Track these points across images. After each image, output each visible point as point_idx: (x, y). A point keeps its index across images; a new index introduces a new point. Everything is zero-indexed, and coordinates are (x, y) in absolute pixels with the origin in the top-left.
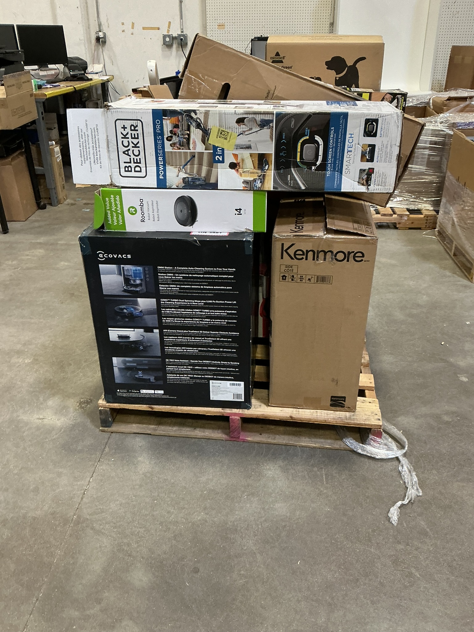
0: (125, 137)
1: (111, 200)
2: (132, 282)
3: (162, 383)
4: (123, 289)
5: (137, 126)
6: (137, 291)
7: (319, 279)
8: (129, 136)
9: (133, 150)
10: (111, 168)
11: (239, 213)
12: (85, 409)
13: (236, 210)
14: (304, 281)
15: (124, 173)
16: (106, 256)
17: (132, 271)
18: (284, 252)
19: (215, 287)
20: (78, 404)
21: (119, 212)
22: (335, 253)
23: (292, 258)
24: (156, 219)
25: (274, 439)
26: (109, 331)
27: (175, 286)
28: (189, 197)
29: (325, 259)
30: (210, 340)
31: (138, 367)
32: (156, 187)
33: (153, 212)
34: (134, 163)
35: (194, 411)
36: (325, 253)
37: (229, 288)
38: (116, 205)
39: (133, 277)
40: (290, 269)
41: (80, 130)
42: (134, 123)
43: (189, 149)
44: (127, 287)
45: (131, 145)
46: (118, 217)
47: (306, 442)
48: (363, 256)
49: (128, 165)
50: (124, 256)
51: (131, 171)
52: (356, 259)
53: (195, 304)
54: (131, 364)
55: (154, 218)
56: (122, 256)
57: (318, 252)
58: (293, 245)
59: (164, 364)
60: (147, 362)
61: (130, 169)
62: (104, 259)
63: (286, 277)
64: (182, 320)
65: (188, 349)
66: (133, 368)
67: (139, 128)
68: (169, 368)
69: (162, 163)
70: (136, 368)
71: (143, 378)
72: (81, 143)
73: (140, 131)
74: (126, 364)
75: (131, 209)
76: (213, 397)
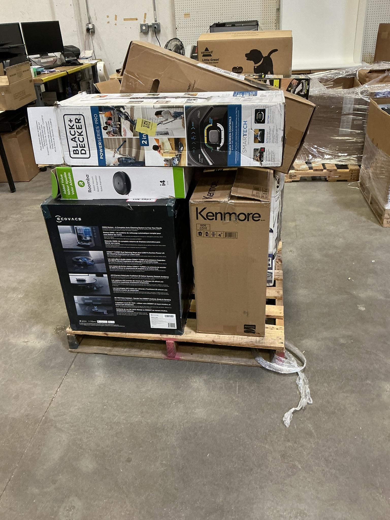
0: (72, 128)
1: (65, 176)
2: (84, 238)
3: (113, 316)
4: (77, 244)
5: (80, 119)
6: (88, 245)
7: (227, 235)
8: (75, 127)
9: (79, 138)
10: (63, 152)
11: (163, 184)
12: (60, 334)
13: (161, 182)
14: (215, 236)
15: (73, 155)
16: (62, 219)
17: (83, 231)
18: (198, 214)
19: (147, 242)
20: (55, 330)
21: (71, 185)
22: (237, 214)
23: (205, 219)
24: (100, 190)
25: (202, 358)
26: (70, 276)
27: (117, 241)
28: (124, 173)
29: (230, 220)
30: (147, 282)
31: (94, 303)
32: (98, 165)
33: (97, 185)
34: (80, 147)
35: (139, 337)
36: (230, 215)
37: (158, 242)
38: (68, 180)
39: (84, 235)
40: (204, 227)
41: (38, 123)
42: (78, 117)
43: (121, 136)
44: (80, 242)
45: (77, 134)
46: (70, 189)
47: (226, 360)
48: (260, 217)
49: (75, 149)
50: (76, 219)
51: (78, 154)
52: (255, 218)
53: (133, 254)
54: (88, 301)
55: (98, 189)
56: (74, 219)
57: (225, 214)
58: (205, 208)
59: (114, 301)
60: (100, 299)
61: (77, 152)
62: (61, 221)
63: (201, 233)
64: (125, 267)
65: (131, 289)
66: (90, 304)
67: (82, 121)
68: (117, 304)
69: (102, 147)
70: (92, 304)
71: (98, 311)
72: (39, 133)
73: (83, 123)
74: (84, 301)
75: (80, 183)
76: (153, 326)
